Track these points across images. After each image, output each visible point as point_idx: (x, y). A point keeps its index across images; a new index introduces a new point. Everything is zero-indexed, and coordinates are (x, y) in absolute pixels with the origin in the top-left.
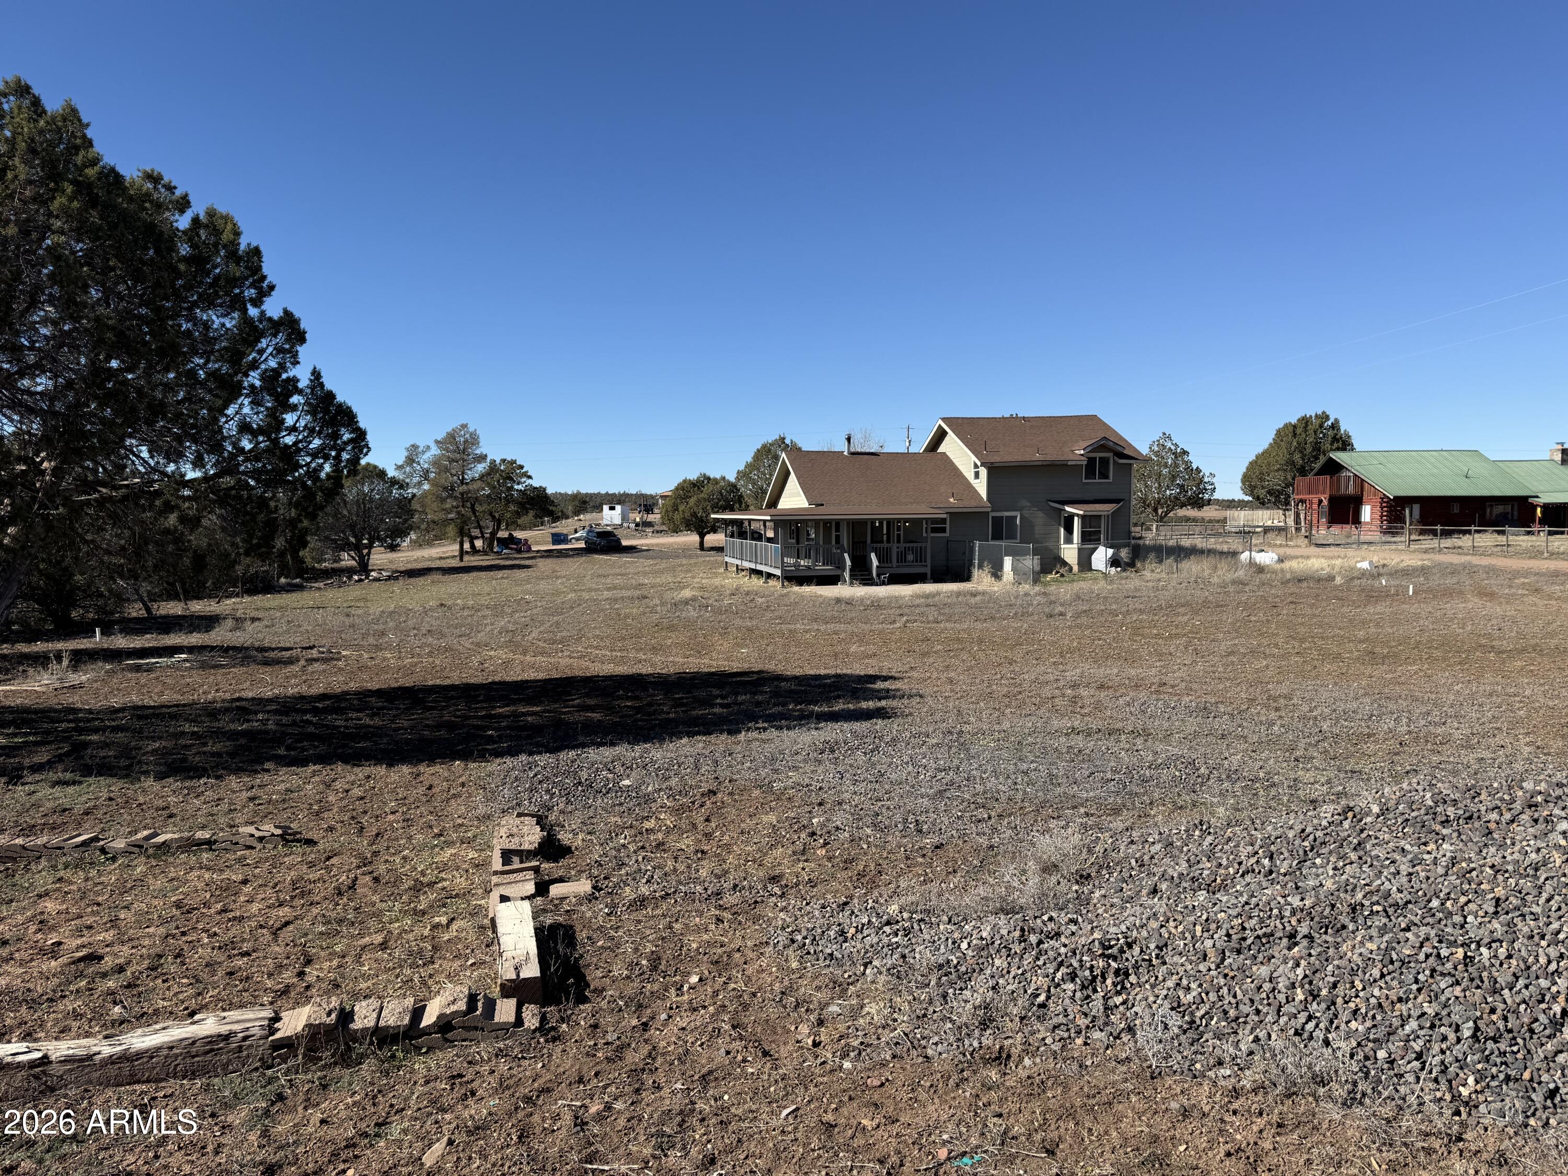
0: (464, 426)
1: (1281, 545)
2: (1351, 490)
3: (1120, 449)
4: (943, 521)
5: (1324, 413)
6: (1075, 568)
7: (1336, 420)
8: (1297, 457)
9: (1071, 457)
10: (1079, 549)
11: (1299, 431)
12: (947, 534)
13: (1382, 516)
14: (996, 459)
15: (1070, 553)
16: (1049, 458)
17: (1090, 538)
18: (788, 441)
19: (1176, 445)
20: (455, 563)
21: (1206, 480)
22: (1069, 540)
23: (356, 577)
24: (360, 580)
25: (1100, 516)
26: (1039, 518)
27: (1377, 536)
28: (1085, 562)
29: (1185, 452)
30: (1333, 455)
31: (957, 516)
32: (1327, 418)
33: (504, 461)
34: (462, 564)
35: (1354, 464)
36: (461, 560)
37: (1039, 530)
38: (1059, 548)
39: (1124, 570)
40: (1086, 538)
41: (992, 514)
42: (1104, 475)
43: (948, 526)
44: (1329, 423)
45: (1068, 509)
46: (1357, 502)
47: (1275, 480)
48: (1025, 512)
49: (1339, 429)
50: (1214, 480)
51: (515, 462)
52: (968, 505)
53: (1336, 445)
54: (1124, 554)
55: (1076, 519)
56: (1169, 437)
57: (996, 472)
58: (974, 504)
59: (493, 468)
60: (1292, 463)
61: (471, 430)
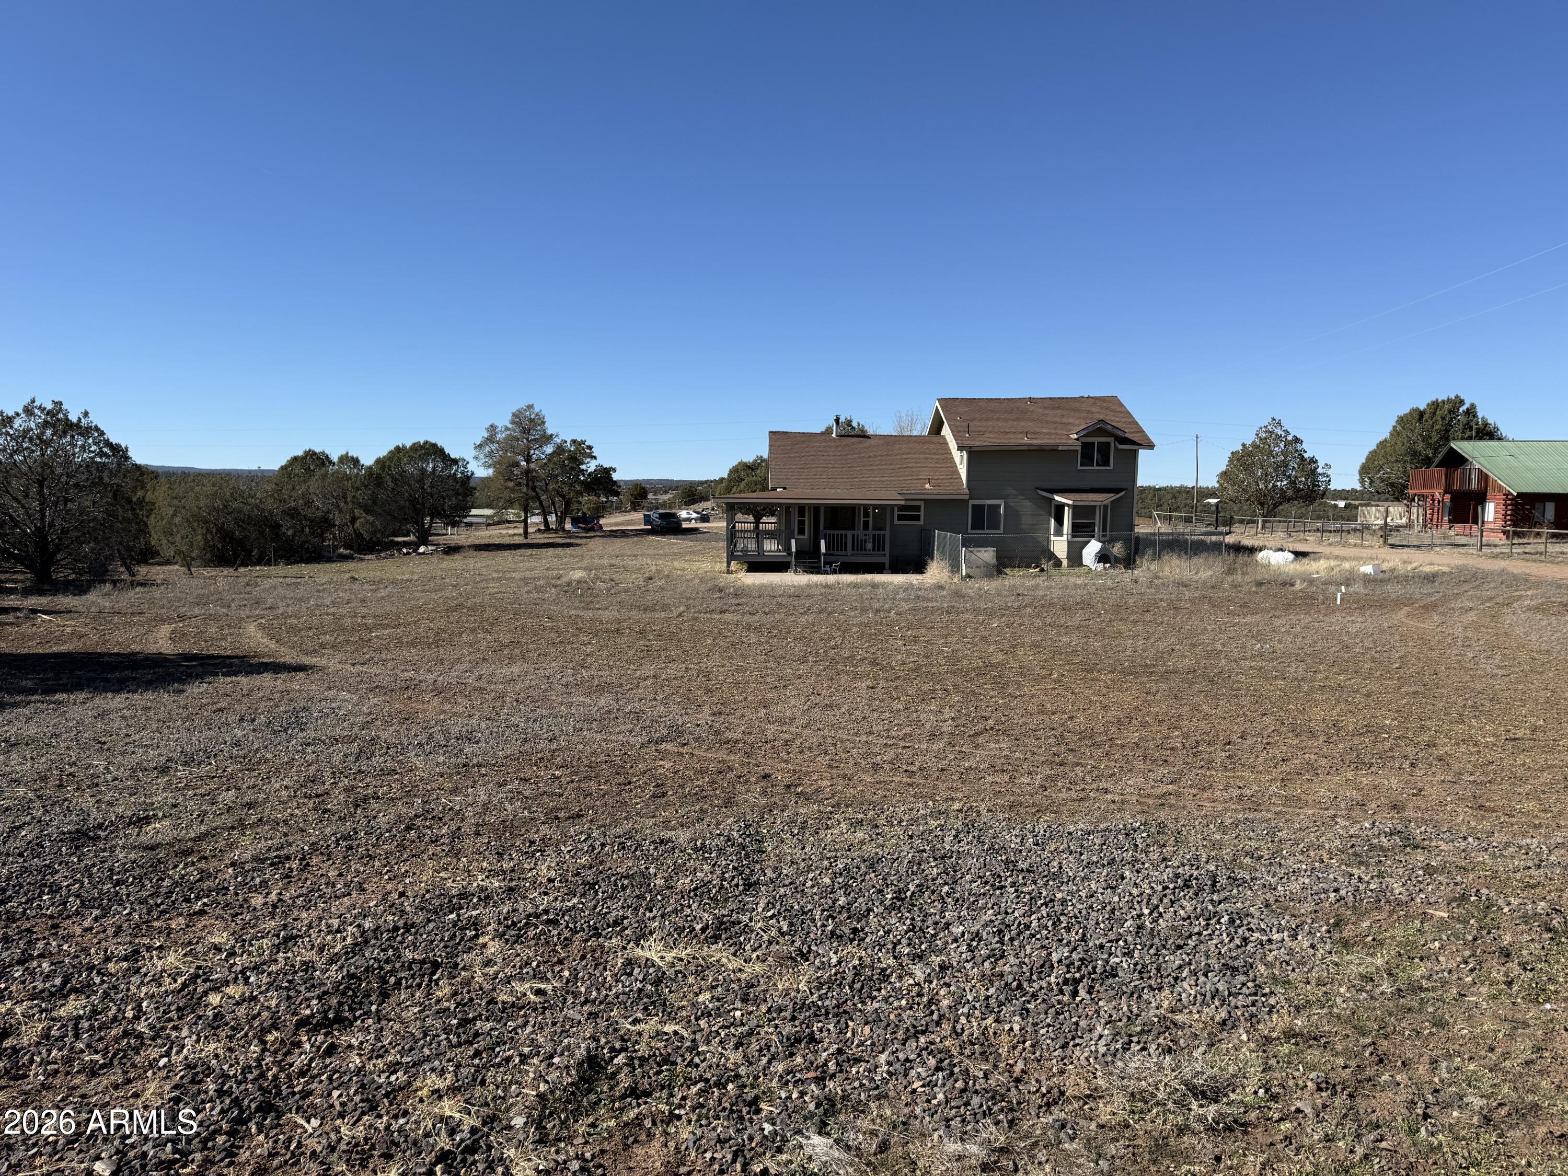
0: (530, 407)
1: (1355, 545)
2: (1474, 485)
3: (1120, 433)
4: (918, 508)
5: (1457, 397)
6: (1065, 563)
7: (1473, 406)
8: (1420, 446)
9: (1064, 441)
10: (1069, 543)
11: (1426, 417)
12: (922, 522)
13: (1505, 515)
14: (977, 442)
15: (1059, 546)
16: (1035, 442)
17: (1082, 530)
18: (854, 424)
19: (1287, 432)
20: (519, 540)
21: (1320, 470)
22: (1059, 533)
23: (405, 550)
24: (408, 553)
25: (1095, 507)
26: (1026, 507)
27: (1498, 538)
28: (1075, 558)
29: (1297, 440)
30: (1456, 445)
31: (933, 503)
32: (1462, 402)
33: (574, 441)
34: (525, 541)
35: (1476, 454)
36: (526, 537)
37: (1026, 521)
38: (1049, 541)
39: (1112, 567)
40: (1077, 529)
41: (972, 502)
42: (1106, 462)
43: (922, 513)
44: (1464, 408)
45: (1057, 498)
46: (1480, 498)
47: (1394, 472)
48: (1011, 501)
49: (1475, 416)
50: (1329, 472)
51: (583, 442)
52: (946, 491)
53: (1468, 433)
54: (1117, 549)
55: (1066, 509)
56: (1279, 424)
57: (975, 456)
58: (950, 490)
59: (560, 449)
60: (1415, 454)
61: (537, 410)
